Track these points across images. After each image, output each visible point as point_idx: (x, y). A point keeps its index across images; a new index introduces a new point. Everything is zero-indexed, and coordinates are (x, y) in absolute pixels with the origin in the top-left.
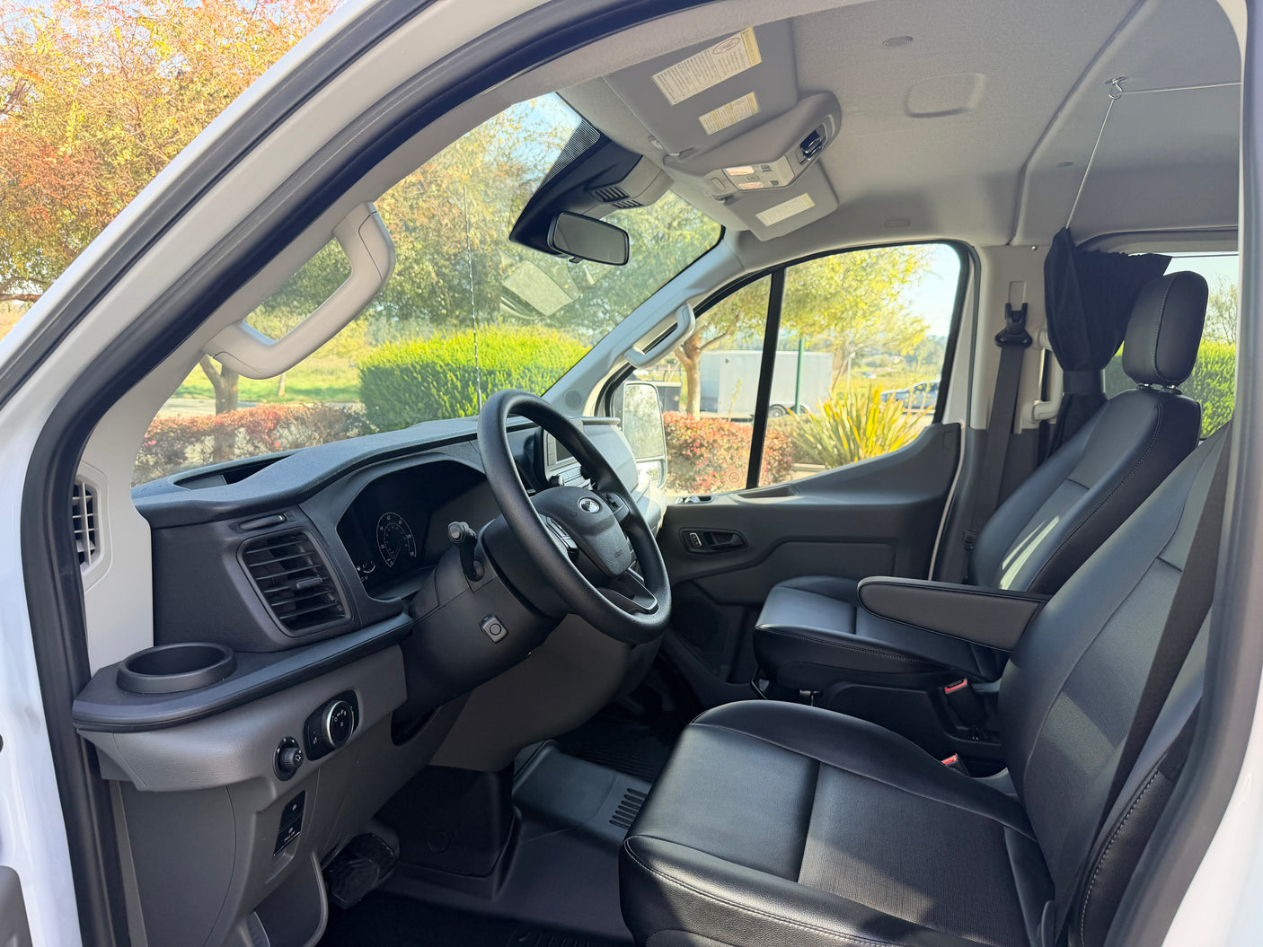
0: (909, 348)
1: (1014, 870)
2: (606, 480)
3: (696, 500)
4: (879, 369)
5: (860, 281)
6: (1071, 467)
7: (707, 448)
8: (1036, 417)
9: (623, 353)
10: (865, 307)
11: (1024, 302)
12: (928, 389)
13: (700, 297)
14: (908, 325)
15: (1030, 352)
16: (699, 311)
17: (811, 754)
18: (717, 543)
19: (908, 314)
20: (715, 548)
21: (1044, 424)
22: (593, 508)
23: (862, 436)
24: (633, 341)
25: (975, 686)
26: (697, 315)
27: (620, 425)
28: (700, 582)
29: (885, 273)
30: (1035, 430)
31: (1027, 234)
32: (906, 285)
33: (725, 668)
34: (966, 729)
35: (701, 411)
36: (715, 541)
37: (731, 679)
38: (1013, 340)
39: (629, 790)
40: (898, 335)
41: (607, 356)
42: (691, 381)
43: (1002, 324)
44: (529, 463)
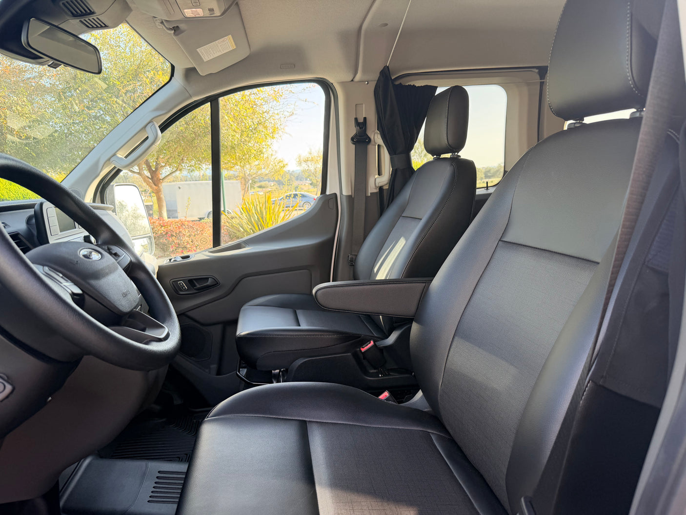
0: (279, 177)
1: (447, 461)
2: (105, 235)
3: (179, 259)
4: (264, 189)
5: (250, 138)
6: (403, 209)
7: (176, 237)
8: (377, 185)
9: (109, 159)
10: (255, 152)
11: (364, 116)
12: (292, 196)
13: (163, 116)
14: (276, 164)
15: (370, 147)
16: (164, 127)
17: (299, 417)
18: (198, 286)
19: (275, 158)
20: (198, 289)
21: (381, 188)
22: (95, 256)
23: (265, 222)
24: (116, 150)
25: (378, 343)
26: (162, 130)
27: (114, 211)
28: (189, 314)
29: (263, 133)
30: (376, 193)
31: (364, 71)
32: (275, 140)
33: (214, 367)
34: (375, 371)
35: (168, 218)
36: (197, 284)
37: (219, 373)
38: (361, 140)
39: (159, 472)
40: (272, 169)
41: (96, 164)
42: (159, 200)
43: (354, 131)
44: (32, 234)
